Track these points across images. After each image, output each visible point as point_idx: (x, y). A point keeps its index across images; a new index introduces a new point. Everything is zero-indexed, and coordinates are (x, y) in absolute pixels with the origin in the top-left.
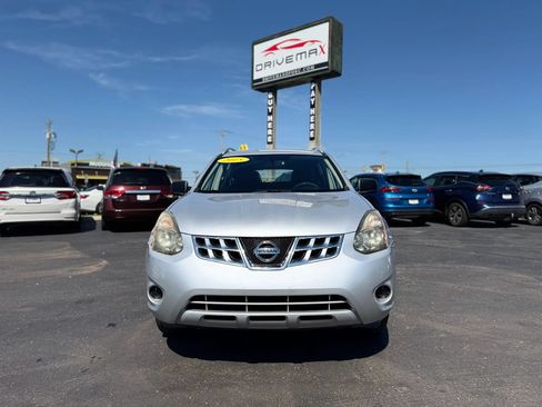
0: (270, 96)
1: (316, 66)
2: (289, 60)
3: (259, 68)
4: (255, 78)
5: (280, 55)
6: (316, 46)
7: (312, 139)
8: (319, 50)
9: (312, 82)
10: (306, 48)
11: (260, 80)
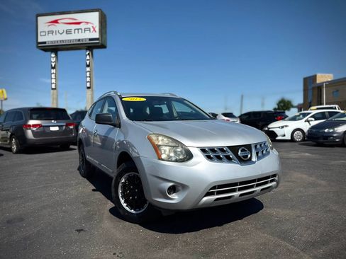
0: (53, 55)
1: (90, 40)
2: (68, 32)
3: (43, 34)
4: (39, 41)
5: (60, 27)
6: (89, 26)
7: (88, 88)
8: (92, 29)
9: (87, 49)
10: (82, 26)
11: (45, 43)
